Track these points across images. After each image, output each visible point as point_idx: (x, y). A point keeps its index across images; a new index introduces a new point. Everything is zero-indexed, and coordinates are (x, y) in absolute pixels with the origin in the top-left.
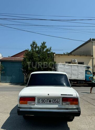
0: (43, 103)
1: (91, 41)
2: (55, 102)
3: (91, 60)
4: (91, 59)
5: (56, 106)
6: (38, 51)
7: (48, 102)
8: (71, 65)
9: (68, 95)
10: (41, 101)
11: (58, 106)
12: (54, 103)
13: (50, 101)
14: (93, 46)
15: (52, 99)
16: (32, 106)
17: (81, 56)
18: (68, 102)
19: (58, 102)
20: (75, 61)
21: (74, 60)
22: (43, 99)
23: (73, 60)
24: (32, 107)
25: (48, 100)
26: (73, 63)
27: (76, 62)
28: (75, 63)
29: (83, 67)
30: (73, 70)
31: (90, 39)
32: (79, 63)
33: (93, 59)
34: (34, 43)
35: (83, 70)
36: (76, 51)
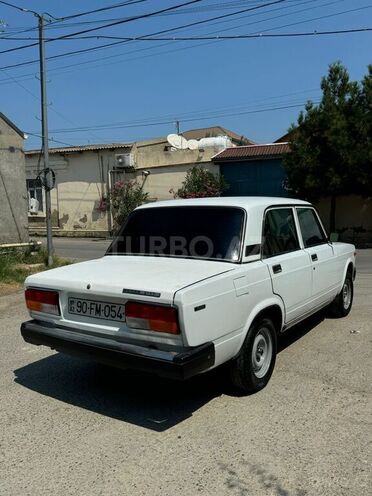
2: (113, 314)
5: (113, 329)
6: (351, 102)
7: (94, 312)
9: (146, 293)
10: (75, 305)
12: (110, 317)
13: (98, 311)
15: (105, 304)
16: (54, 318)
19: (121, 317)
22: (82, 302)
24: (56, 322)
25: (93, 306)
34: (335, 73)
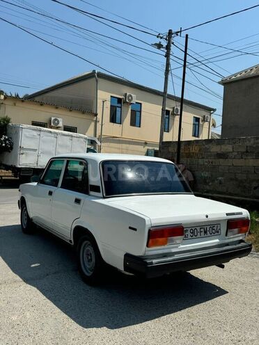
0: (194, 237)
1: (94, 76)
3: (93, 124)
4: (93, 120)
5: (216, 241)
7: (203, 234)
8: (55, 133)
10: (189, 233)
11: (217, 240)
12: (212, 234)
13: (206, 232)
14: (98, 91)
15: (209, 226)
16: (173, 248)
17: (71, 111)
18: (236, 230)
19: (218, 232)
20: (58, 123)
21: (56, 120)
22: (193, 229)
23: (53, 119)
24: (174, 250)
25: (202, 230)
26: (51, 127)
27: (61, 124)
28: (57, 128)
29: (82, 140)
30: (61, 146)
31: (94, 71)
32: (66, 129)
33: (96, 122)
35: (82, 148)
36: (48, 95)
